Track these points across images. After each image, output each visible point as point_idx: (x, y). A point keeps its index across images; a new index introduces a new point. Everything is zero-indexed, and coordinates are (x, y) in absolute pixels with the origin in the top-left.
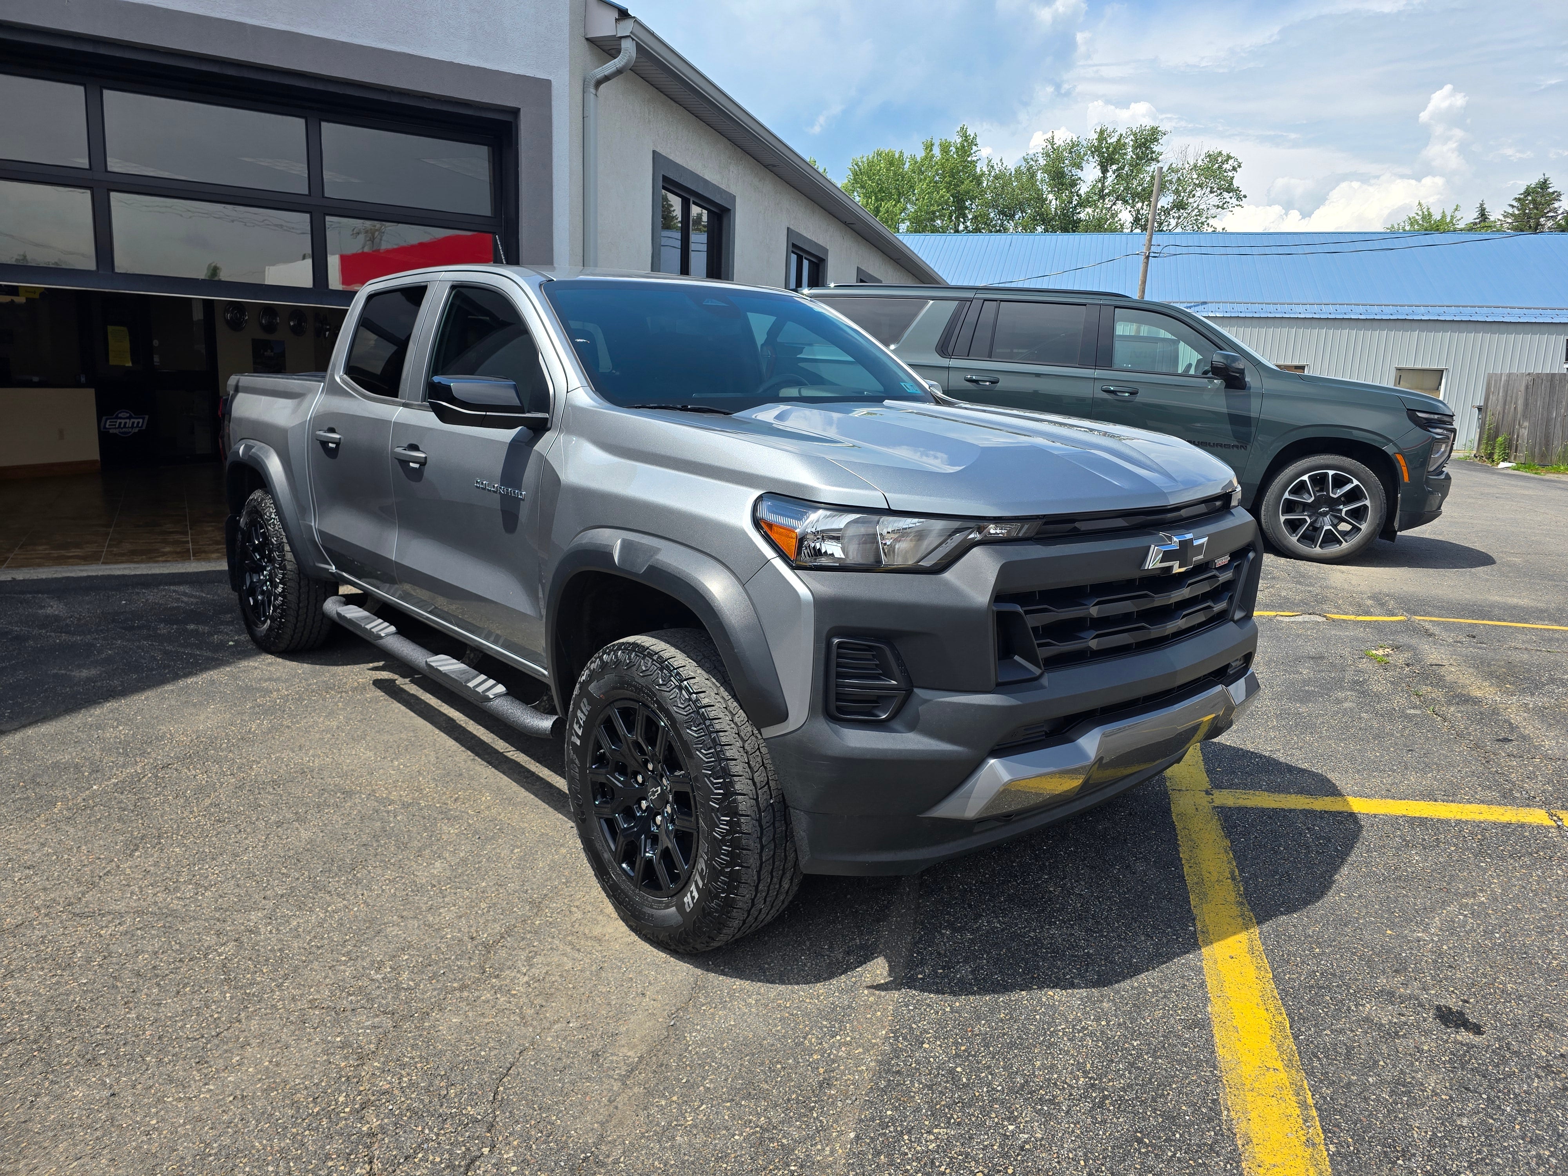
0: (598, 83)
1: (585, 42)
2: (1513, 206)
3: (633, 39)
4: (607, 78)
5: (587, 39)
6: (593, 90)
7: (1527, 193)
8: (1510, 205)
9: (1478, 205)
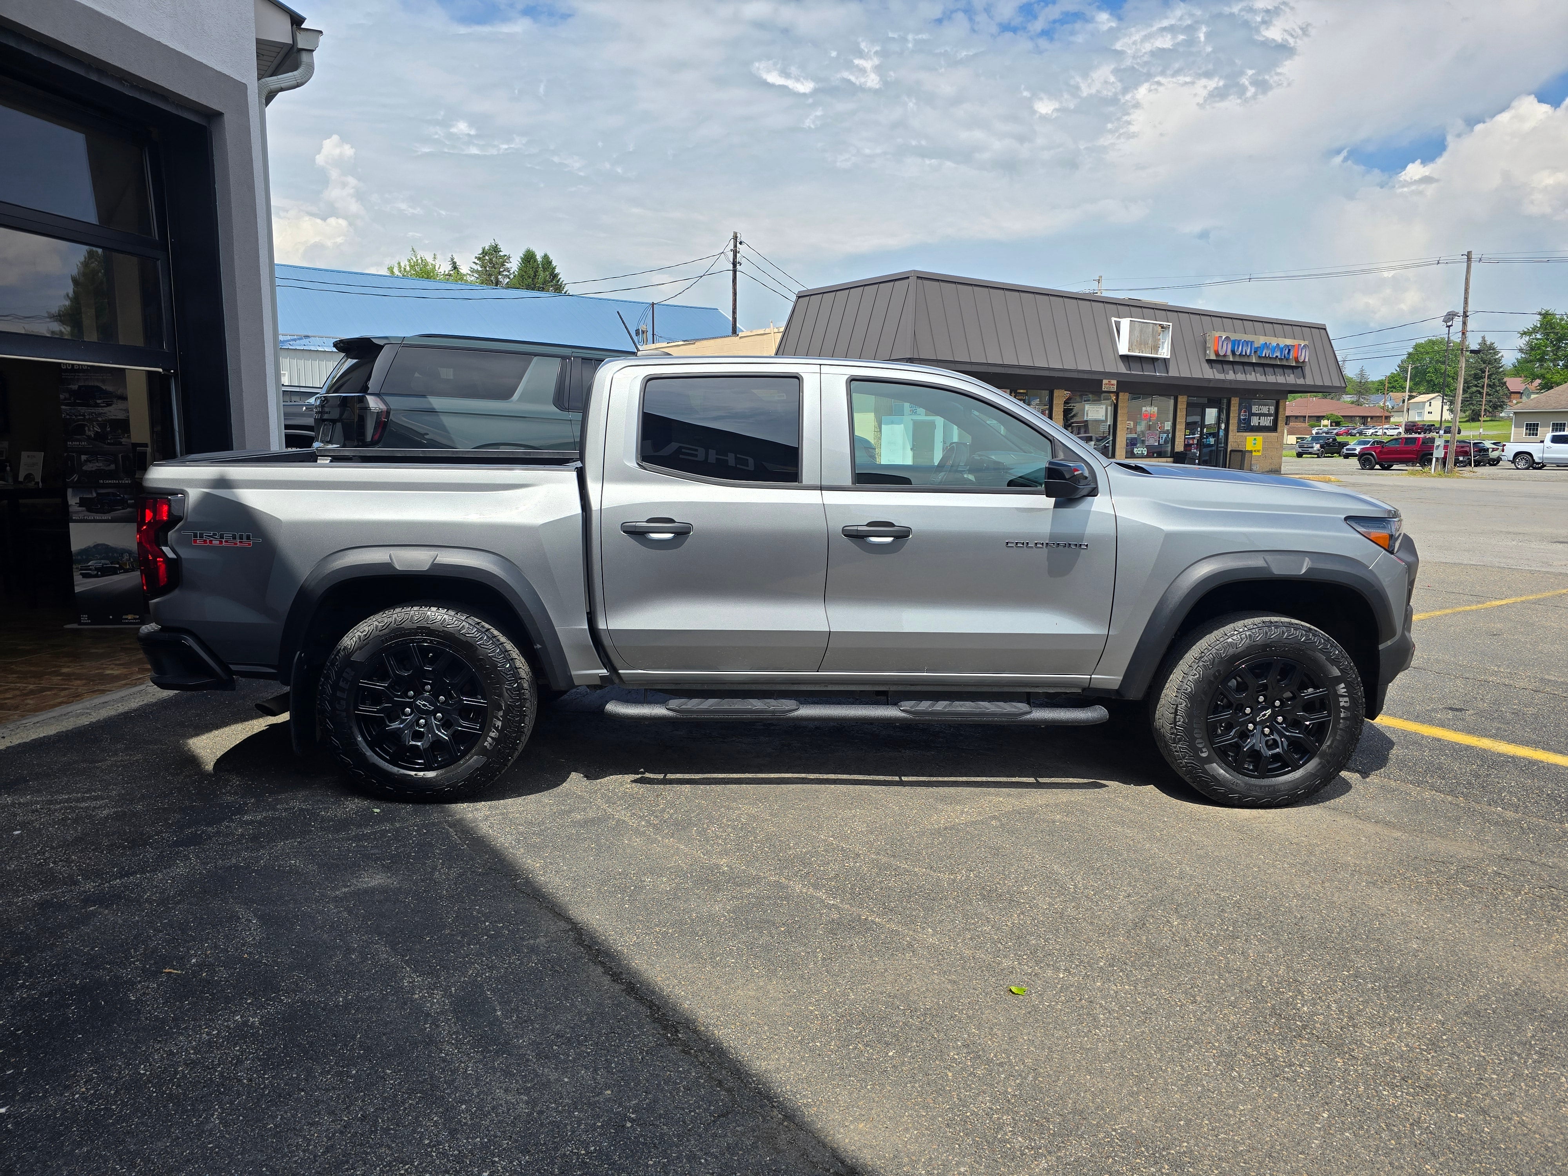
0: (268, 95)
2: (476, 264)
7: (484, 253)
8: (474, 263)
9: (450, 260)
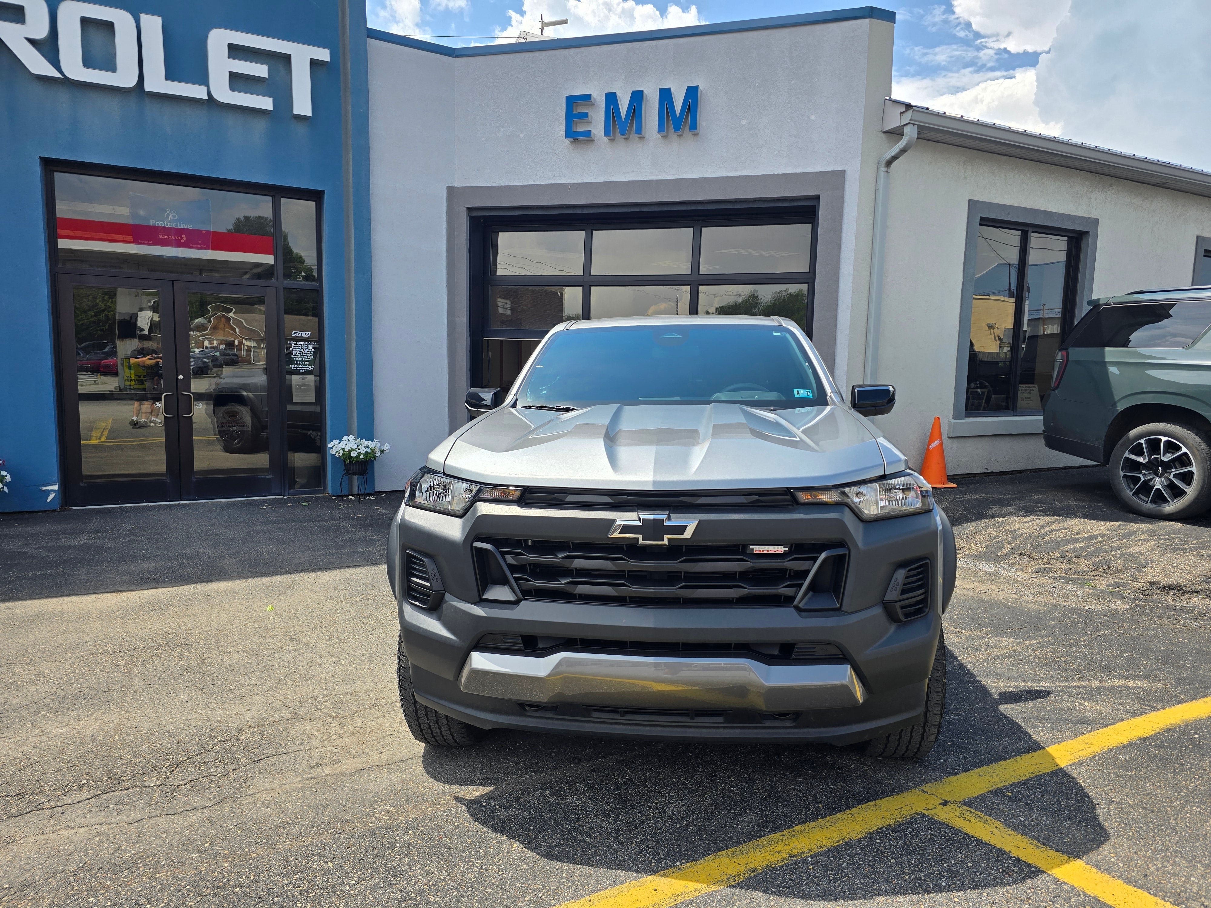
0: (889, 163)
1: (883, 135)
3: (914, 124)
4: (894, 158)
5: (885, 132)
6: (883, 169)
